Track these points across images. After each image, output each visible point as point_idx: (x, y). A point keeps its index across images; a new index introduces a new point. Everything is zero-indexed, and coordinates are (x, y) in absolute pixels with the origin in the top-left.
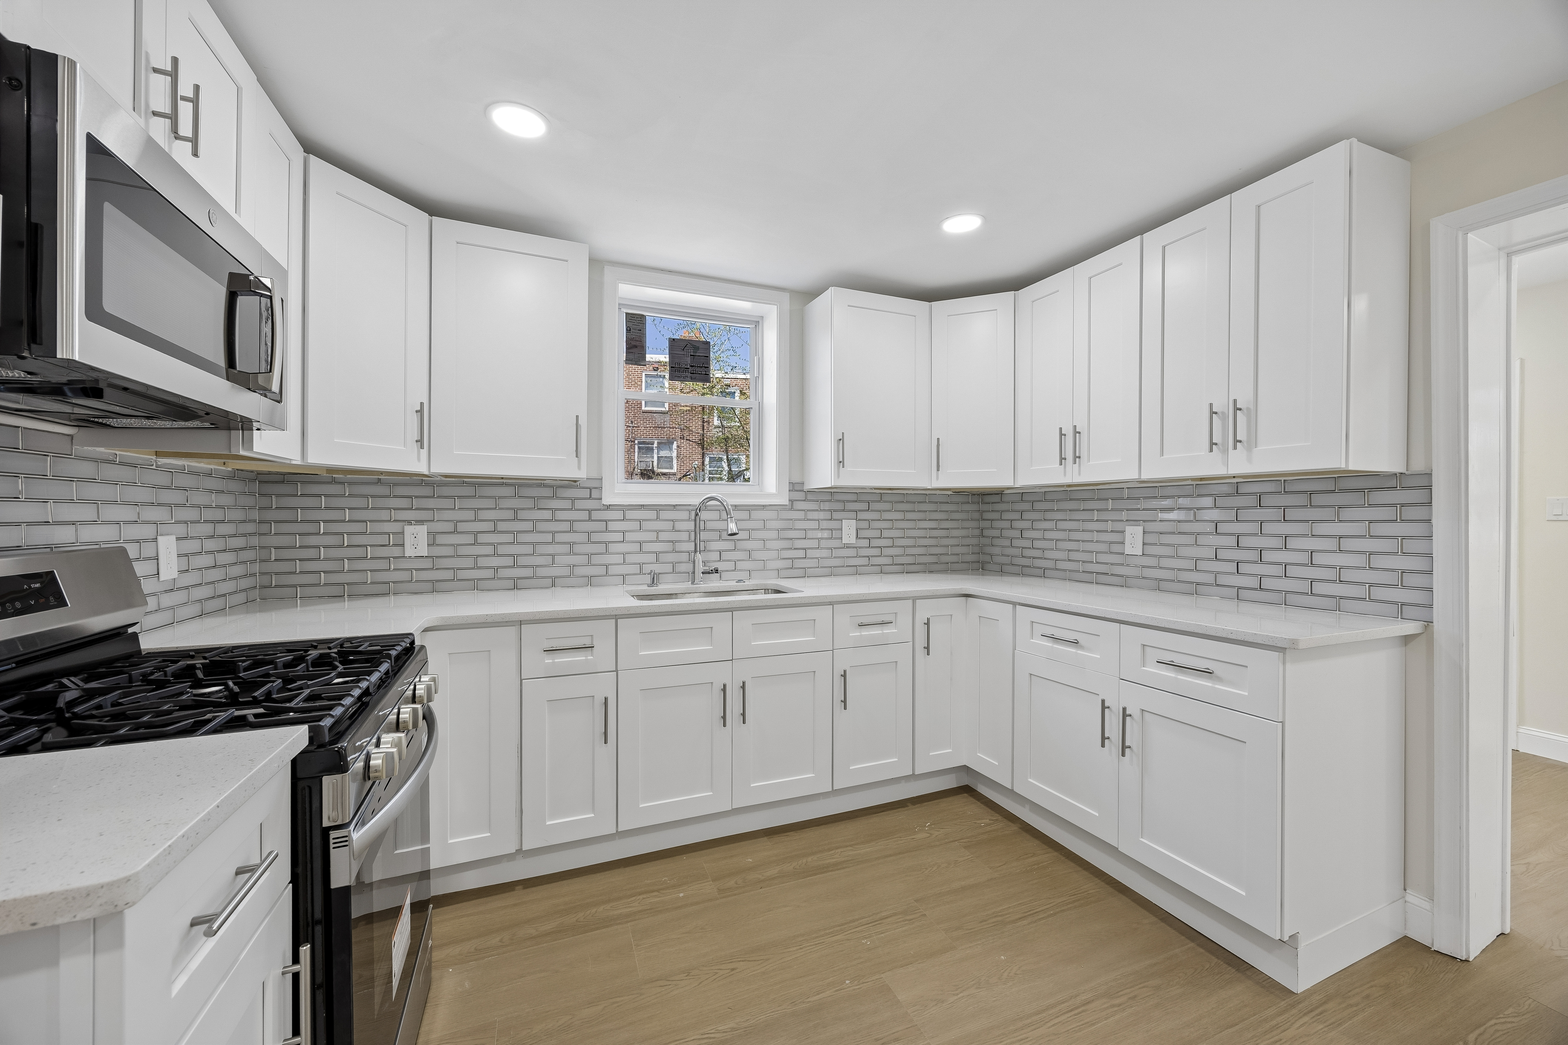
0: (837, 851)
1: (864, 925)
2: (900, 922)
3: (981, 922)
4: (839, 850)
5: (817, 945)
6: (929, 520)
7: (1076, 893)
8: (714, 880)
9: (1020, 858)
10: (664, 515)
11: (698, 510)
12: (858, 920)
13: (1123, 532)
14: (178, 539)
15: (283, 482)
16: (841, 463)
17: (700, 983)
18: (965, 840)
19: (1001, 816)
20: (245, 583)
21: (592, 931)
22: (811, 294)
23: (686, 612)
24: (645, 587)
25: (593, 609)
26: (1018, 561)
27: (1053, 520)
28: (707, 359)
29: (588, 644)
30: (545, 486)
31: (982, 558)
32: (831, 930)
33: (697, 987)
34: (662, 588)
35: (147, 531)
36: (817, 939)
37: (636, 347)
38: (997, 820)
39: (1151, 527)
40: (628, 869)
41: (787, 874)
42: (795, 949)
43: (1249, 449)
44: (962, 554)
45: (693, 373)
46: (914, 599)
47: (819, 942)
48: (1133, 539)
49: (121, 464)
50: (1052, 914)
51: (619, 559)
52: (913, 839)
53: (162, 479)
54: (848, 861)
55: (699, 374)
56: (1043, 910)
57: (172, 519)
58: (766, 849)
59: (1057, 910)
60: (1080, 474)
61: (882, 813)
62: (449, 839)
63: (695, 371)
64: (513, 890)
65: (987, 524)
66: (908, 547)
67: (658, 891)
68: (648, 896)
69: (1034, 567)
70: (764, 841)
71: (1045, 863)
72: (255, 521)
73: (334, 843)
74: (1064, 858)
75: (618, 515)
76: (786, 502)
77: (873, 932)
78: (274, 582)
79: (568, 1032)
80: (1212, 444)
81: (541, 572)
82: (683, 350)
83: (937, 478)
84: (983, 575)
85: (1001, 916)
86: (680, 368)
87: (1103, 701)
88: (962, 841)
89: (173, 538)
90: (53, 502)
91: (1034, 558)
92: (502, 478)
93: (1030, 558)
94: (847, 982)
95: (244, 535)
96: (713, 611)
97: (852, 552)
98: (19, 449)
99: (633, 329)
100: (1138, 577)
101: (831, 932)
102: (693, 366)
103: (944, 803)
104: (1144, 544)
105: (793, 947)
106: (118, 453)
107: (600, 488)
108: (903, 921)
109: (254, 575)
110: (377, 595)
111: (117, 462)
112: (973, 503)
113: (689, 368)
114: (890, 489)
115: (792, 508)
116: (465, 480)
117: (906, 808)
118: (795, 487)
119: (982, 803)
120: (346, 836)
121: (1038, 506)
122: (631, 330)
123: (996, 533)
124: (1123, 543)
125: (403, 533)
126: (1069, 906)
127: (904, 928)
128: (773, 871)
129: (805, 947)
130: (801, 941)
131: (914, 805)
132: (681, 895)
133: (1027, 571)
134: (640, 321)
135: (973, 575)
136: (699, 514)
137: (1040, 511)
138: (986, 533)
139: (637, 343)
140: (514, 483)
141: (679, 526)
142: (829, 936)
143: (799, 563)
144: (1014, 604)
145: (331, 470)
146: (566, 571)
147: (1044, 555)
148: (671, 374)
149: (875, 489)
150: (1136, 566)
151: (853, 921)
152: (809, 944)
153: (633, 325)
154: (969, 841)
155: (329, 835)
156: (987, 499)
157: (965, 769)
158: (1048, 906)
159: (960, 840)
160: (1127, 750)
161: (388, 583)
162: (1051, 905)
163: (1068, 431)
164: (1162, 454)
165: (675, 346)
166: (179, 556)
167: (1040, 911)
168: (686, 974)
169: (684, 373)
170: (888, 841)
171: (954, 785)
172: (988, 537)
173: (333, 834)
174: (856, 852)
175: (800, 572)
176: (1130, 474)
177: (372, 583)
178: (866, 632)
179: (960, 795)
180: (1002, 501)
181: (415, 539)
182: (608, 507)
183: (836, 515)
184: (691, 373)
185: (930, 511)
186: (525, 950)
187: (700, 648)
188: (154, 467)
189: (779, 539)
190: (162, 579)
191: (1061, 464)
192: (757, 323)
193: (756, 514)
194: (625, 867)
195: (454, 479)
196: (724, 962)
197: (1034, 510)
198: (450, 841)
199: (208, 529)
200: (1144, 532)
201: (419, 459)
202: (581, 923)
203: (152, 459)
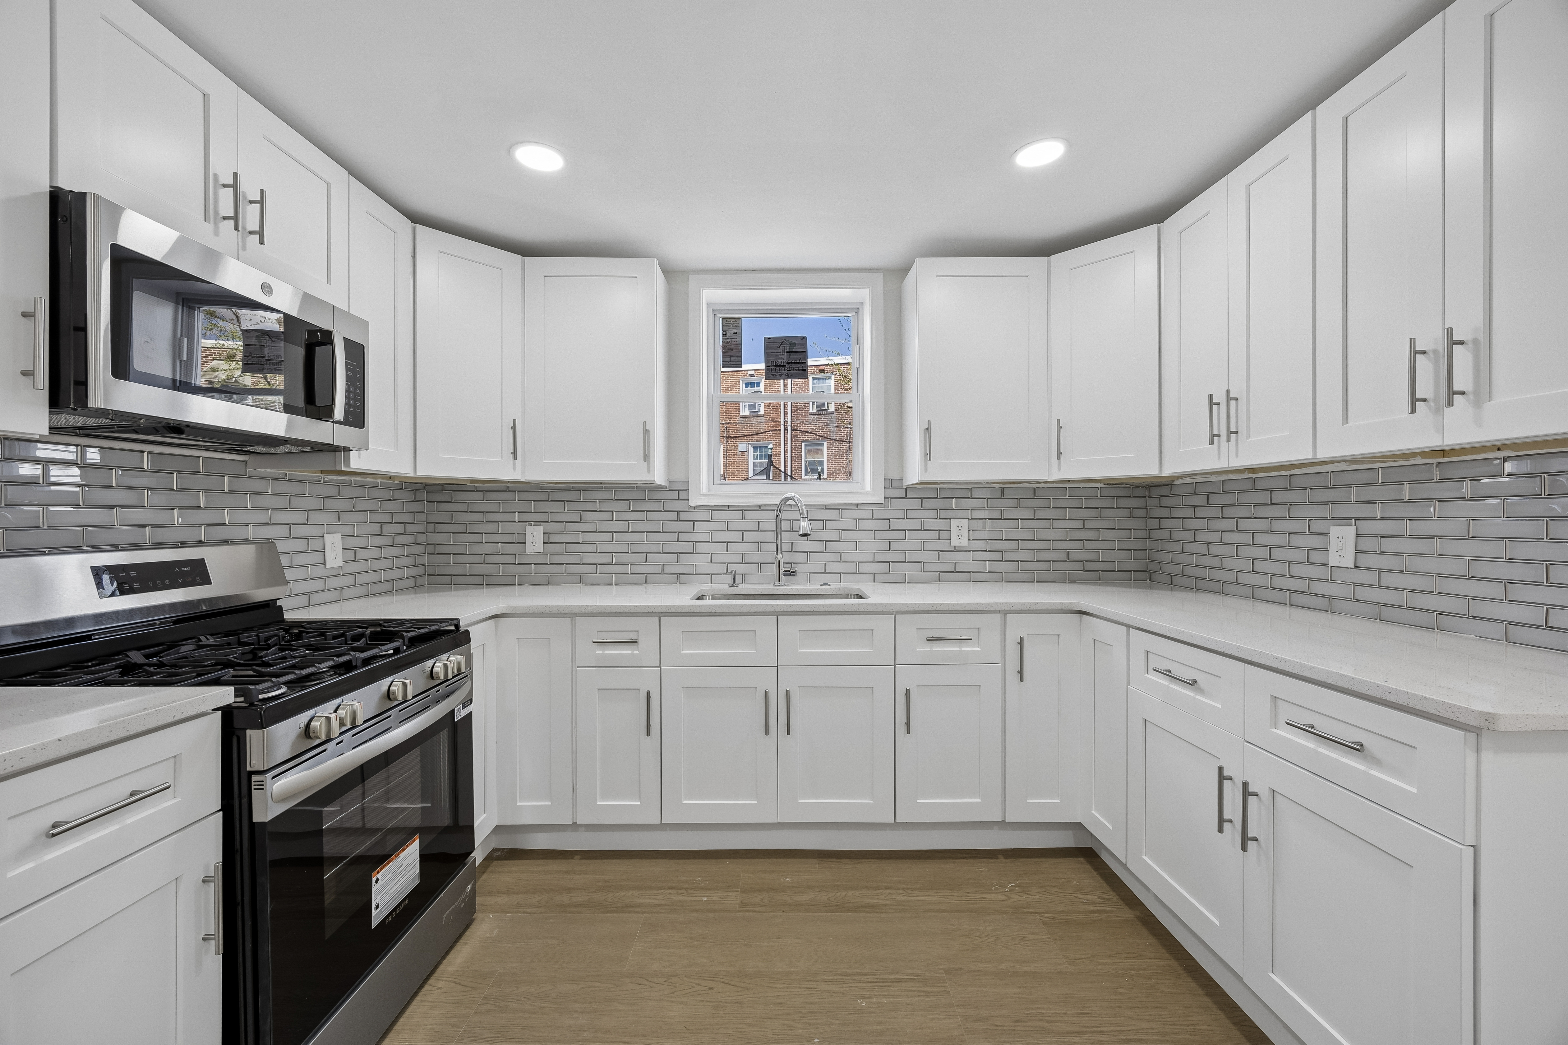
0: (885, 892)
1: (871, 982)
2: (914, 991)
3: (1017, 1021)
4: (888, 891)
5: (807, 990)
6: (1070, 519)
7: (1176, 1023)
8: (741, 892)
9: (1116, 955)
10: (749, 515)
11: (778, 510)
12: (866, 974)
13: (1326, 534)
14: (343, 536)
15: (442, 491)
16: (928, 455)
17: (673, 993)
18: (1049, 915)
19: (1118, 895)
20: (411, 572)
21: (610, 913)
22: (903, 271)
23: (722, 614)
24: (727, 587)
25: (636, 606)
26: (1190, 571)
27: (1233, 518)
28: (805, 355)
29: (635, 639)
30: (638, 489)
31: (1150, 566)
32: (830, 978)
33: (669, 995)
34: (742, 589)
35: (316, 531)
36: (810, 983)
37: (731, 350)
38: (1108, 900)
39: (1367, 527)
40: (672, 862)
41: (817, 903)
42: (782, 986)
43: (1478, 404)
44: (1119, 561)
45: (790, 370)
46: (1005, 612)
47: (809, 986)
48: (1341, 544)
49: (290, 480)
50: (1123, 1040)
51: (705, 558)
52: (983, 898)
53: (331, 491)
54: (891, 905)
55: (796, 370)
56: (1111, 1031)
57: (339, 521)
58: (812, 871)
59: (1135, 1037)
60: (1237, 455)
61: (964, 860)
62: (518, 801)
63: (792, 368)
64: (572, 858)
65: (1155, 523)
66: (1039, 551)
67: (686, 889)
68: (675, 892)
69: (1211, 580)
70: (814, 863)
71: (1150, 971)
72: (423, 523)
73: (254, 785)
74: (1184, 971)
75: (705, 515)
76: (881, 500)
77: (875, 994)
78: (436, 571)
79: (542, 1001)
80: (1414, 401)
81: (637, 569)
82: (779, 348)
83: (1059, 469)
84: (1151, 588)
85: (1047, 1021)
86: (776, 366)
87: (1220, 769)
88: (1046, 915)
89: (340, 535)
90: (229, 509)
91: (1210, 568)
92: (601, 483)
93: (1205, 567)
94: (817, 1040)
95: (413, 534)
96: (758, 614)
97: (966, 556)
98: (200, 472)
99: (729, 333)
100: (1348, 599)
101: (829, 980)
102: (789, 363)
103: (1046, 864)
104: (1357, 552)
105: (781, 983)
106: (287, 472)
107: (687, 490)
108: (918, 991)
109: (423, 565)
110: (507, 585)
111: (287, 480)
112: (1135, 497)
113: (785, 366)
114: (1014, 483)
115: (889, 507)
116: (572, 485)
117: (994, 860)
118: (890, 483)
119: (1100, 874)
120: (263, 781)
121: (1214, 499)
122: (727, 334)
123: (1165, 535)
124: (1326, 550)
125: (524, 533)
126: (1155, 1037)
127: (914, 1000)
128: (805, 897)
129: (793, 987)
130: (792, 980)
131: (1006, 859)
132: (705, 899)
133: (1201, 584)
134: (736, 324)
135: (1136, 588)
136: (780, 515)
137: (1217, 506)
138: (1155, 534)
139: (733, 346)
140: (611, 487)
141: (764, 526)
142: (826, 983)
143: (896, 567)
144: (1129, 627)
145: (473, 481)
146: (657, 569)
147: (1222, 565)
148: (767, 373)
149: (993, 483)
150: (1345, 583)
151: (861, 974)
152: (799, 986)
153: (729, 329)
154: (1055, 918)
155: (251, 777)
156: (1156, 491)
157: (1078, 827)
158: (1123, 1028)
159: (1044, 913)
160: (1251, 844)
161: (514, 575)
162: (1129, 1028)
163: (1220, 397)
164: (1346, 420)
165: (772, 344)
166: (344, 549)
167: (1107, 1031)
168: (666, 979)
169: (781, 371)
170: (950, 894)
171: (1071, 845)
172: (1156, 540)
173: (254, 778)
174: (905, 897)
175: (900, 577)
176: (1301, 453)
177: (503, 574)
178: (938, 648)
179: (1075, 859)
180: (1172, 495)
181: (534, 538)
182: (696, 508)
183: (943, 514)
184: (788, 371)
185: (1070, 508)
186: (552, 915)
187: (743, 651)
188: (322, 482)
189: (874, 540)
190: (328, 566)
191: (1212, 443)
192: (857, 310)
193: (846, 514)
194: (671, 859)
195: (563, 485)
196: (707, 978)
197: (1209, 505)
198: (519, 804)
199: (375, 529)
200: (1358, 535)
201: (514, 469)
202: (608, 903)
203: (320, 476)
